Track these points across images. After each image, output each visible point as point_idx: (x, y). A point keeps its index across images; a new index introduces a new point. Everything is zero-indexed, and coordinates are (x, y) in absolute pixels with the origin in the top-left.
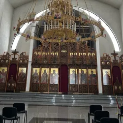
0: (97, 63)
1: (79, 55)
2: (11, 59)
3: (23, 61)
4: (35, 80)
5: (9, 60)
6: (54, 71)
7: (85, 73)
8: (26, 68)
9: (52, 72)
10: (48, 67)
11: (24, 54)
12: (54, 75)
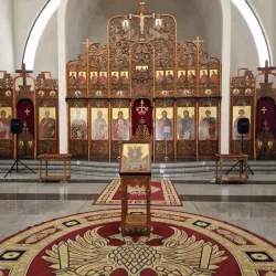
0: (220, 93)
1: (179, 74)
2: (18, 89)
3: (47, 91)
4: (79, 134)
5: (11, 90)
6: (121, 113)
7: (190, 116)
8: (54, 109)
9: (115, 117)
10: (106, 106)
11: (47, 76)
12: (121, 122)
